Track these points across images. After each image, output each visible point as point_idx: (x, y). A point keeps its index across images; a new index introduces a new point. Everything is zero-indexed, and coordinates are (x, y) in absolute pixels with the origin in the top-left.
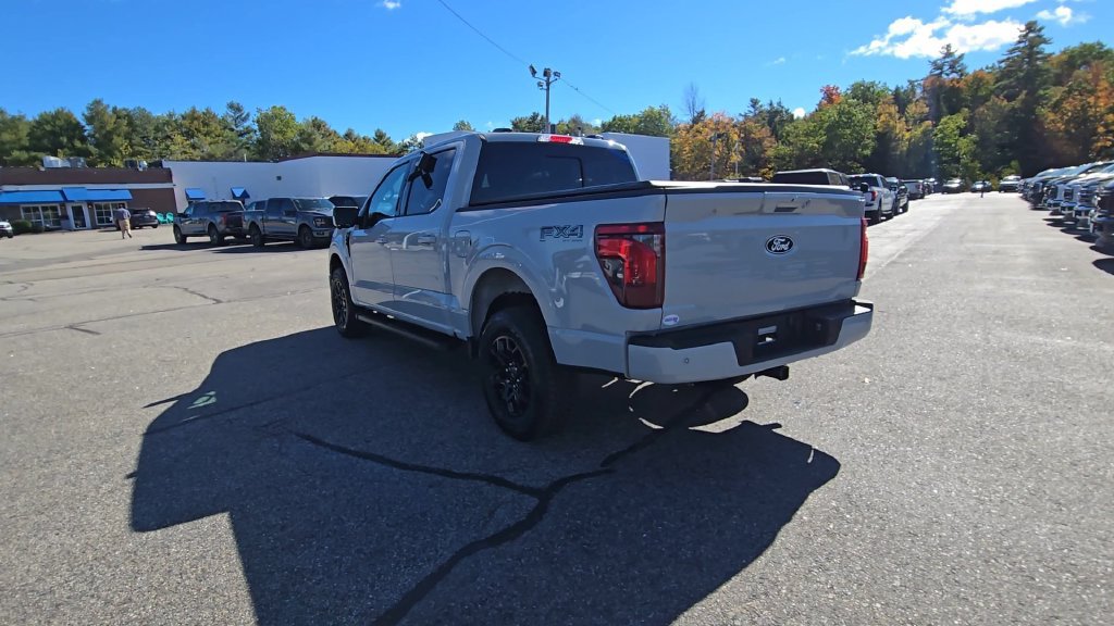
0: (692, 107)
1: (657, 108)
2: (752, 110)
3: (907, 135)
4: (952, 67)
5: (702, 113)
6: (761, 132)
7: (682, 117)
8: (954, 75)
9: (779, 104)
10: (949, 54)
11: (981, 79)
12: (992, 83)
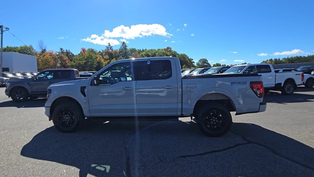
0: (41, 47)
1: (28, 46)
2: (61, 51)
3: (104, 63)
4: (110, 48)
5: (45, 50)
6: (66, 58)
7: (38, 50)
8: (111, 50)
9: (69, 50)
10: (110, 45)
11: (116, 52)
12: (118, 53)
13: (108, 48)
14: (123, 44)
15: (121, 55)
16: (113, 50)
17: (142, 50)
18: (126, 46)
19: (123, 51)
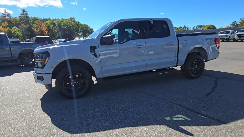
4: (8, 15)
8: (8, 18)
12: (19, 21)
13: (4, 15)
14: (23, 12)
15: (22, 23)
16: (11, 17)
17: (45, 19)
18: (27, 14)
19: (24, 19)
